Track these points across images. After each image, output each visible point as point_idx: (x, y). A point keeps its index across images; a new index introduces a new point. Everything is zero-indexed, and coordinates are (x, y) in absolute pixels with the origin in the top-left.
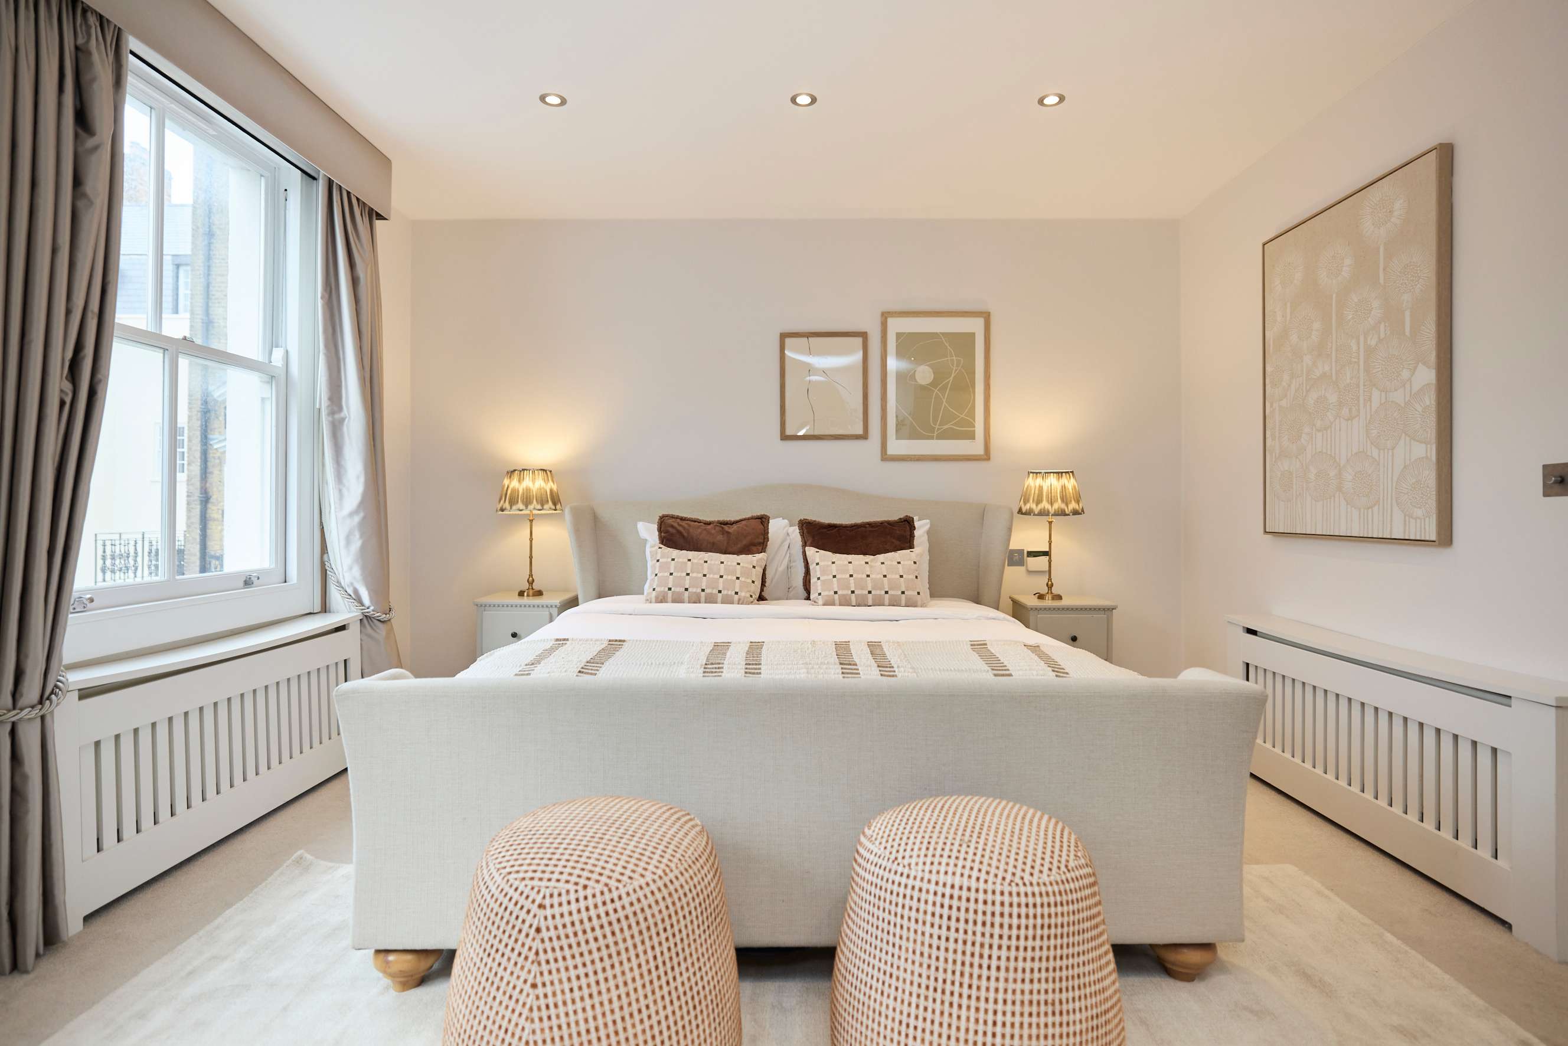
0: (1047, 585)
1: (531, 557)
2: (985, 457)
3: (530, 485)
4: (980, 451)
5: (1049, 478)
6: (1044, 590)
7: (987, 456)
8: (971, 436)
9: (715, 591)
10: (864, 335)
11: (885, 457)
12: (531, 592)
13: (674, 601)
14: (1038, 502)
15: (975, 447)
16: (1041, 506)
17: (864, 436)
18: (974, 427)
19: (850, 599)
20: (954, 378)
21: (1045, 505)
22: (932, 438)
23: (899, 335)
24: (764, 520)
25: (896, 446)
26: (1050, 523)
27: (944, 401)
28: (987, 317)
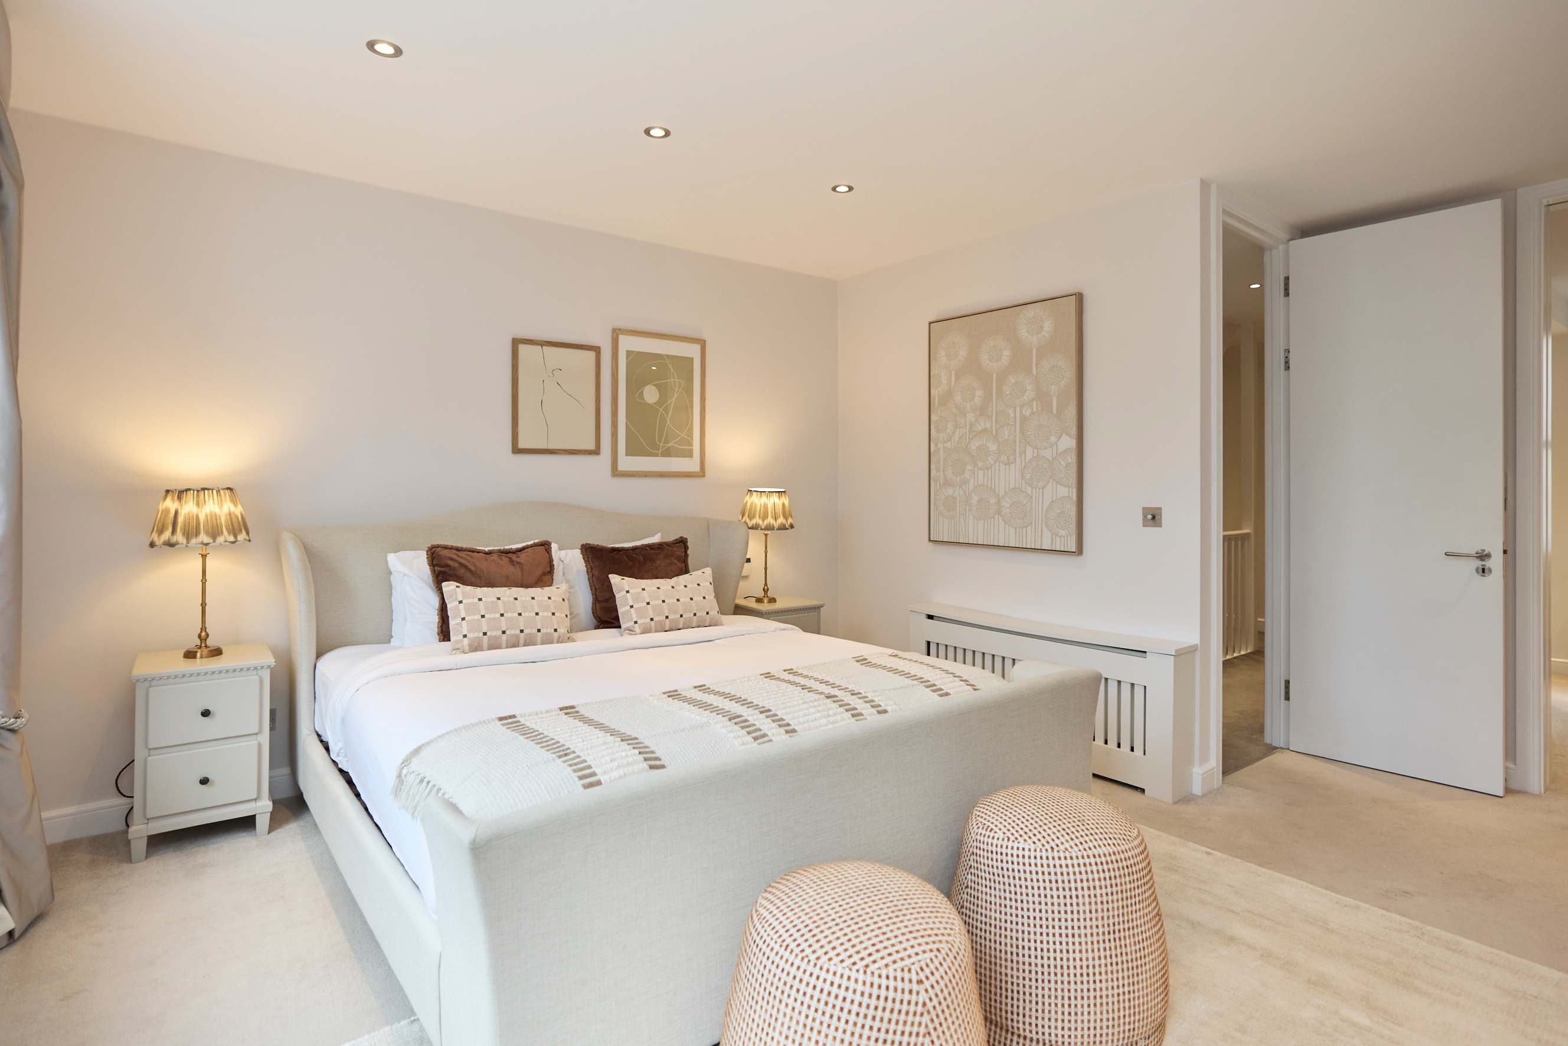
0: (764, 589)
1: (203, 605)
2: (701, 474)
3: (216, 509)
4: (695, 468)
5: (773, 498)
6: (761, 594)
7: (702, 473)
8: (689, 454)
9: (535, 631)
10: (597, 350)
11: (616, 472)
12: (205, 651)
13: (491, 647)
14: (764, 517)
15: (691, 465)
16: (766, 522)
17: (596, 452)
18: (692, 446)
19: (665, 624)
20: (676, 399)
21: (770, 520)
22: (657, 455)
23: (629, 353)
24: (546, 545)
25: (627, 463)
26: (766, 535)
27: (668, 420)
28: (703, 343)
